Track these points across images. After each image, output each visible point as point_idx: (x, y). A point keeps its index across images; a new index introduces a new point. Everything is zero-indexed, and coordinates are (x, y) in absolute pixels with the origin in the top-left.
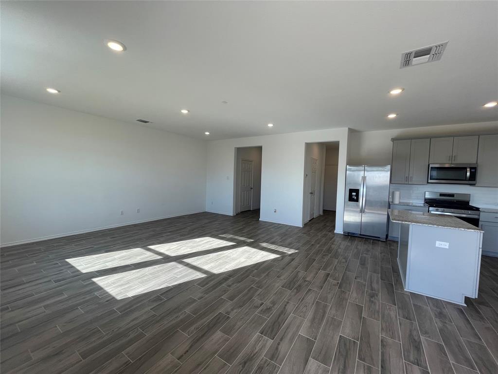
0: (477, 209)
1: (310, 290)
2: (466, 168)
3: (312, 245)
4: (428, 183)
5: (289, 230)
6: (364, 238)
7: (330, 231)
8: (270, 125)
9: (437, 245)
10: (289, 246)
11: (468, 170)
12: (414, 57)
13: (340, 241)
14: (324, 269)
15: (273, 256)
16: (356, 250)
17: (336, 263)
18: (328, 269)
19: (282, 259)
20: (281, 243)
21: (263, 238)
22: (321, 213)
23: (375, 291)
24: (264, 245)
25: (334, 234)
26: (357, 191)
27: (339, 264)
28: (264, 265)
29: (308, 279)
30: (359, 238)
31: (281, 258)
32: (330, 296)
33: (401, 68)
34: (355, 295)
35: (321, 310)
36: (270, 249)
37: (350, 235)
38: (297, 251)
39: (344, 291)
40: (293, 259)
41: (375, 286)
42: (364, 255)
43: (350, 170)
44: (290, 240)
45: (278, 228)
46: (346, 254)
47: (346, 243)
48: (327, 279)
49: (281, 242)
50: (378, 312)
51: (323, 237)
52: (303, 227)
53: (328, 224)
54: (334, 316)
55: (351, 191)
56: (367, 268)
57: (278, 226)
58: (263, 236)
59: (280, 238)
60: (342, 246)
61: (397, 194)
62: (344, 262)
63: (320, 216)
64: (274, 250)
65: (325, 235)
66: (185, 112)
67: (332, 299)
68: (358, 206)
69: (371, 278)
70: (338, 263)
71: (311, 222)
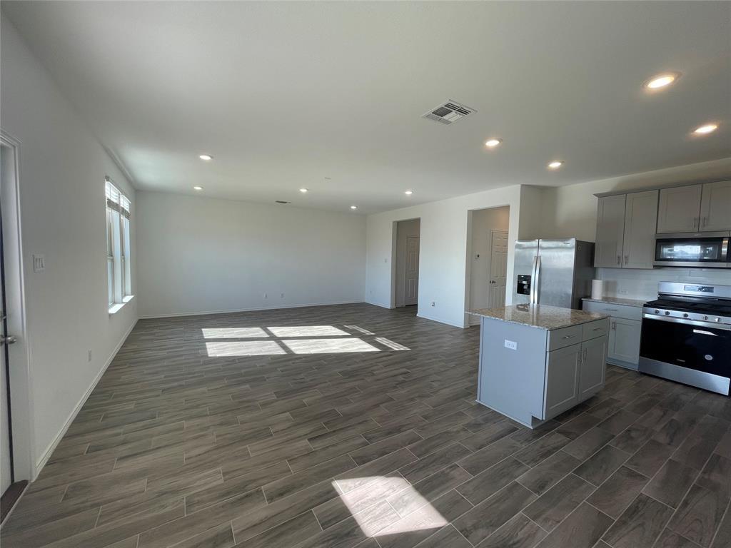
2: (721, 239)
3: (441, 346)
4: (654, 266)
8: (409, 193)
9: (506, 346)
10: (408, 344)
15: (372, 350)
18: (415, 369)
19: (378, 353)
20: (402, 341)
26: (528, 278)
38: (408, 349)
39: (396, 387)
43: (519, 247)
52: (464, 329)
55: (521, 278)
66: (304, 191)
68: (529, 300)
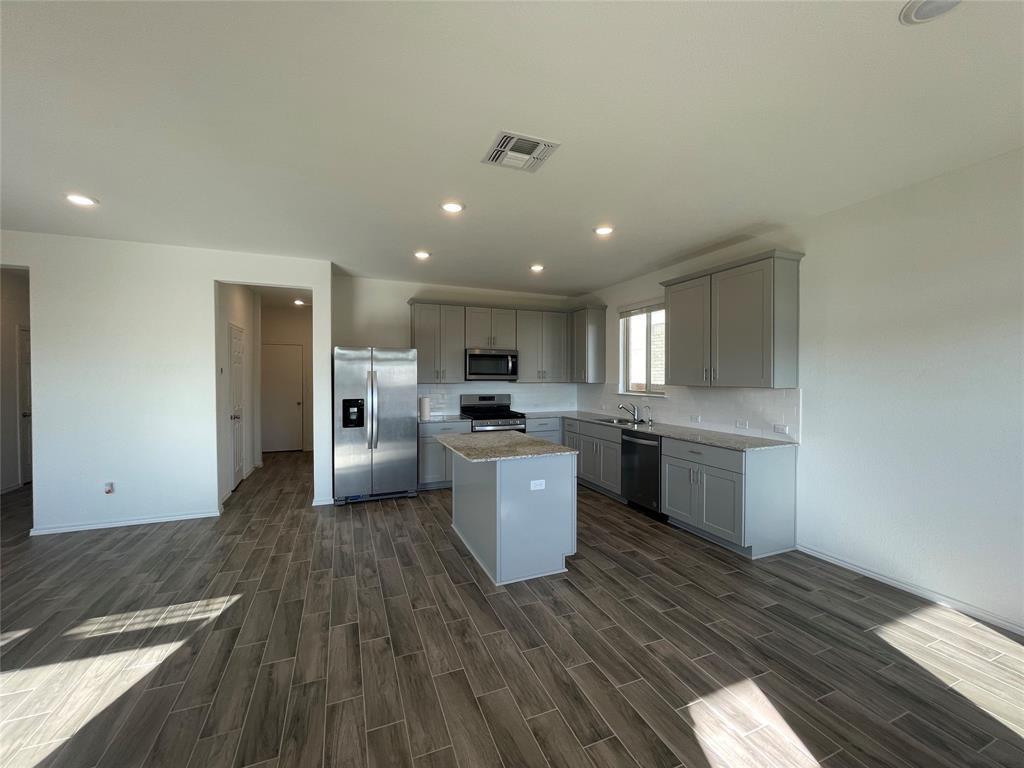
0: (522, 416)
1: (333, 709)
2: (506, 357)
3: (274, 559)
4: (466, 380)
5: (179, 536)
6: (378, 501)
7: (301, 506)
9: (532, 488)
10: (203, 590)
11: (510, 358)
12: (512, 150)
13: (336, 526)
14: (339, 618)
15: (151, 658)
16: (379, 536)
17: (356, 588)
18: (348, 615)
19: (195, 653)
20: (171, 593)
21: (74, 602)
22: (259, 463)
23: (460, 617)
24: (93, 628)
25: (313, 510)
26: (359, 404)
27: (363, 587)
28: (120, 723)
29: (310, 677)
30: (370, 504)
31: (189, 649)
32: (389, 693)
33: (483, 162)
34: (435, 652)
35: (392, 759)
36: (125, 635)
37: (349, 504)
38: (236, 598)
39: (410, 656)
40: (235, 634)
41: (453, 603)
42: (400, 540)
43: (342, 358)
44: (196, 568)
45: (132, 543)
46: (366, 552)
47: (350, 526)
48: (358, 646)
49: (162, 590)
50: (492, 664)
51: (291, 525)
52: (222, 515)
53: (287, 489)
54: (429, 749)
55: (347, 404)
56: (419, 568)
57: (132, 537)
58: (72, 593)
59: (154, 577)
60: (346, 537)
61: (427, 403)
62: (371, 577)
63: (257, 470)
64: (146, 630)
65: (294, 521)
67: (397, 697)
68: (364, 435)
69: (438, 588)
70: (359, 586)
71: (238, 494)
